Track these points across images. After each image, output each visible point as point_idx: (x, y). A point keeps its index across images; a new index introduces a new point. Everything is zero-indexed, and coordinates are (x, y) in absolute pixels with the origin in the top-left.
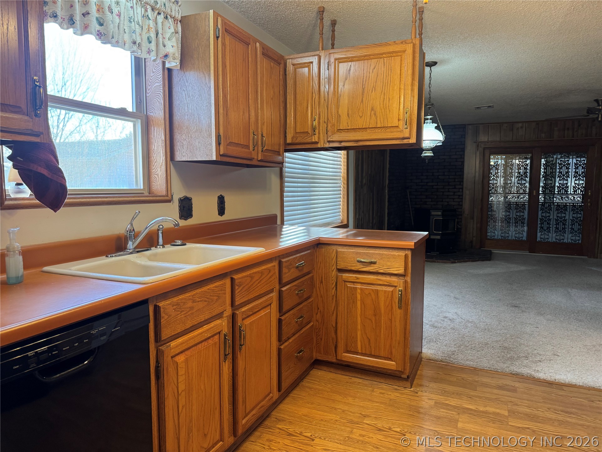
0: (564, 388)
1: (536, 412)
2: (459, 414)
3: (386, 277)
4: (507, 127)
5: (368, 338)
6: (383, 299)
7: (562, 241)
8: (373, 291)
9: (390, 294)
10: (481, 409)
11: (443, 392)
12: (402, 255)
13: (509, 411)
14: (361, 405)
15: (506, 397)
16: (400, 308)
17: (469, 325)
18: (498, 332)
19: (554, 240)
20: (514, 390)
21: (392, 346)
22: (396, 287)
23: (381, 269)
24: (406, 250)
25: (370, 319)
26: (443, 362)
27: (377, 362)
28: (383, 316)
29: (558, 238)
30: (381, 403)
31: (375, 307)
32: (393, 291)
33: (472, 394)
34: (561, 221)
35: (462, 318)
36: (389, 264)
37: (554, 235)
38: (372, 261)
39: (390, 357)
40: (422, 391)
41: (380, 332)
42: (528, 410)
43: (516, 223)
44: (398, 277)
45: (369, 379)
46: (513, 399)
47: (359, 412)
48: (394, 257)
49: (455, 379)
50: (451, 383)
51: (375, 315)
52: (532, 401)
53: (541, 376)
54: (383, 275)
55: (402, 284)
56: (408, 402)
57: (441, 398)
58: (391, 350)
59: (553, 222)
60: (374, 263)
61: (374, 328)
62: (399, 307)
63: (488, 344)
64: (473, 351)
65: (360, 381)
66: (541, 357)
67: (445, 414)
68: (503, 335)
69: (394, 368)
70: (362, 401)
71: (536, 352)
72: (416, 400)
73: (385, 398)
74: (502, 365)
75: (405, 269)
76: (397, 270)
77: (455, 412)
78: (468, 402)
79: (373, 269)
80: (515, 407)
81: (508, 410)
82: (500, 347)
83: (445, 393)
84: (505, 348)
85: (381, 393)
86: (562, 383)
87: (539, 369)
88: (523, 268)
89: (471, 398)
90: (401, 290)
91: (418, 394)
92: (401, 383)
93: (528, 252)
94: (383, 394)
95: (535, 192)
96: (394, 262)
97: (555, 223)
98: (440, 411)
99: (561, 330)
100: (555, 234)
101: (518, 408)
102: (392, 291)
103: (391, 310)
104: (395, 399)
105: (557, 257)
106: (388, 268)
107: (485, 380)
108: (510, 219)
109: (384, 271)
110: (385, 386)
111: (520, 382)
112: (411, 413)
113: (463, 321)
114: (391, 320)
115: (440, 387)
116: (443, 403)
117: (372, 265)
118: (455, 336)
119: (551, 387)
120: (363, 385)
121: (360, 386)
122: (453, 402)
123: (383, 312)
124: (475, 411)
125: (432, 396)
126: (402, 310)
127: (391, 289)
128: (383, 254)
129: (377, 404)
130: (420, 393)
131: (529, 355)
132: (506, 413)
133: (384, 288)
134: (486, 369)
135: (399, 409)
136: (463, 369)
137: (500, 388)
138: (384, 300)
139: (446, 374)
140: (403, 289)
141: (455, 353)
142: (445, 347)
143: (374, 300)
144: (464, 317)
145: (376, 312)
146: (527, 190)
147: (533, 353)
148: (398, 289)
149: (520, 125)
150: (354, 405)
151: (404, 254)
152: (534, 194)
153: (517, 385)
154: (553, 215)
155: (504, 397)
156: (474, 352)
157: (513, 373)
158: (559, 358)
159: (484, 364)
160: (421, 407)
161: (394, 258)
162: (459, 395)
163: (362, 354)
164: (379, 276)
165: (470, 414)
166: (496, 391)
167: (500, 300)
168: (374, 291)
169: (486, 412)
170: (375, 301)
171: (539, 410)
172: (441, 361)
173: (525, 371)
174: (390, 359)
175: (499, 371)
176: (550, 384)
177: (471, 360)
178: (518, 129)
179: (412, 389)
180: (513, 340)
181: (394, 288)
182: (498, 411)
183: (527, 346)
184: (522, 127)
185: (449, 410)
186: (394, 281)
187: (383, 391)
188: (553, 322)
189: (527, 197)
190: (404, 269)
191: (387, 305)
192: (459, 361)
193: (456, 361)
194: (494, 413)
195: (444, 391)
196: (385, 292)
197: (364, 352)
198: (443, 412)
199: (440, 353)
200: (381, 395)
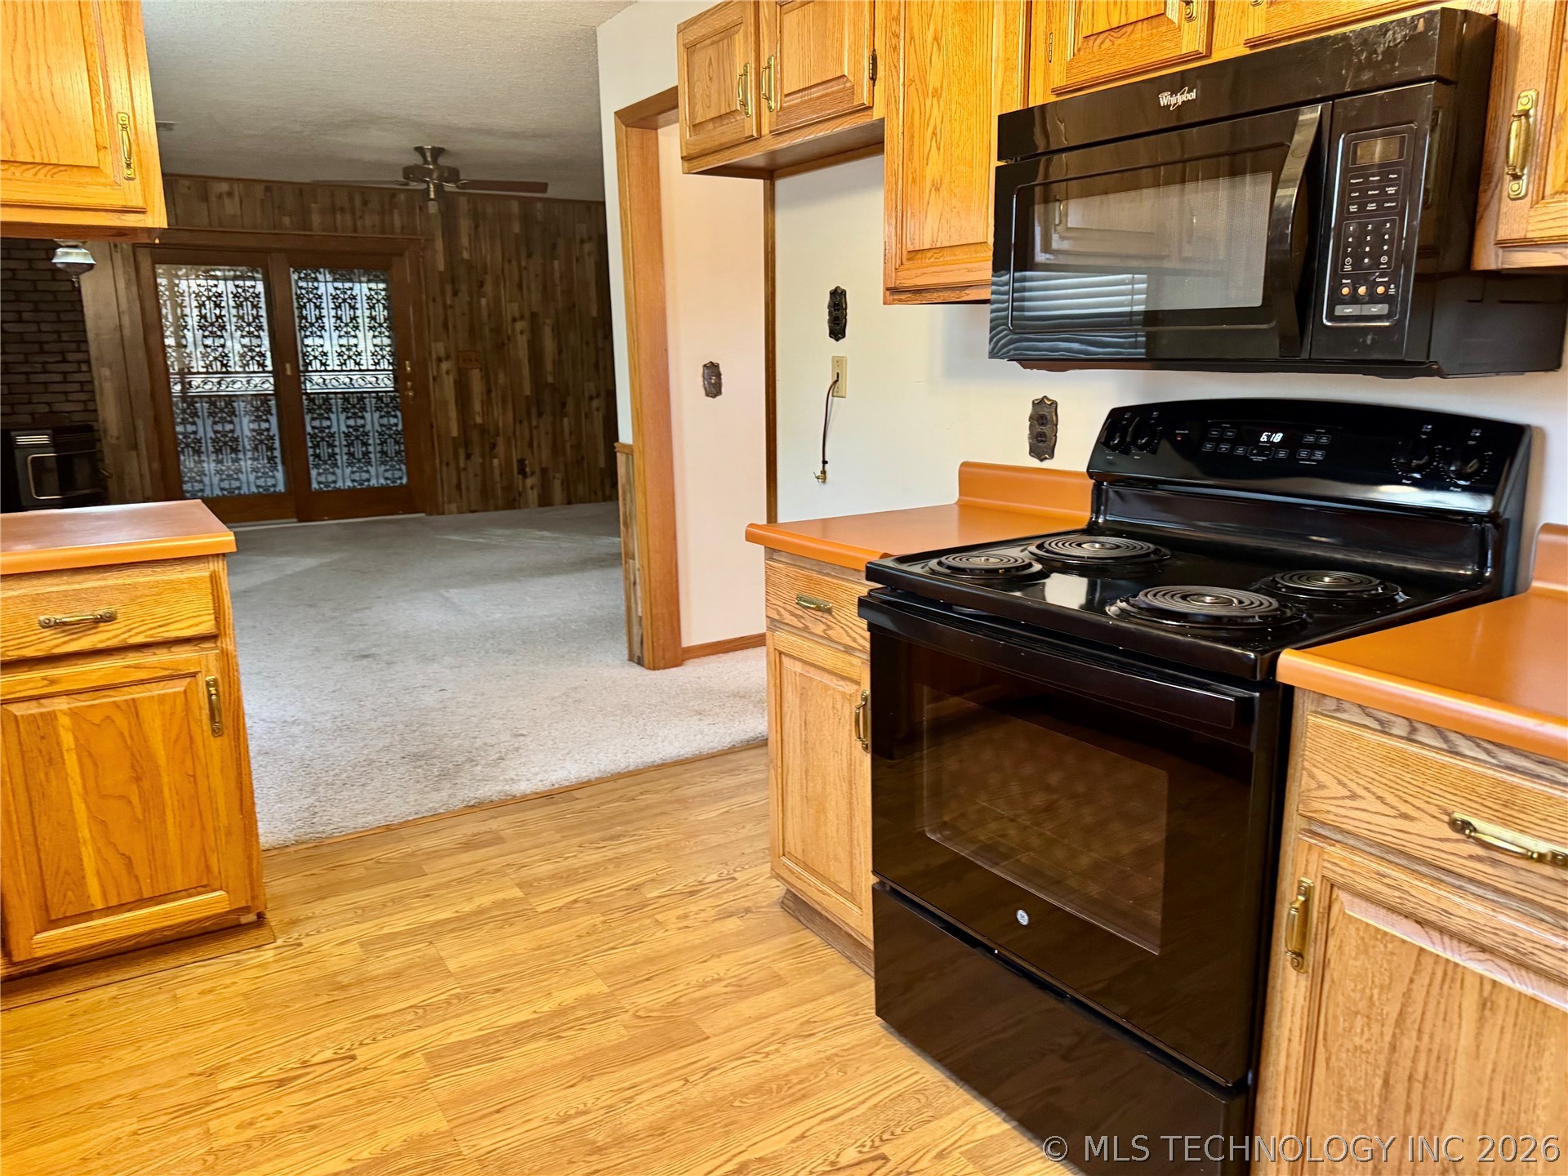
0: (576, 794)
1: (566, 863)
2: (431, 943)
3: (155, 654)
4: (189, 188)
5: (124, 855)
6: (158, 722)
7: (366, 484)
8: (118, 707)
9: (180, 702)
10: (467, 909)
11: (360, 912)
12: (201, 579)
13: (520, 886)
14: (173, 1050)
15: (494, 861)
16: (217, 732)
17: (296, 730)
18: (373, 725)
19: (349, 483)
20: (497, 839)
21: (207, 850)
22: (194, 675)
23: (137, 634)
24: (211, 558)
25: (122, 797)
26: (303, 843)
27: (167, 914)
28: (164, 774)
29: (356, 477)
30: (227, 1016)
31: (133, 755)
32: (188, 691)
33: (423, 885)
34: (357, 436)
35: (264, 720)
36: (161, 611)
37: (348, 471)
38: (101, 612)
39: (205, 882)
40: (307, 935)
41: (164, 821)
42: (551, 867)
43: (218, 451)
44: (196, 645)
45: (139, 973)
46: (510, 859)
47: (186, 1072)
48: (174, 587)
49: (363, 871)
50: (359, 884)
51: (138, 779)
52: (543, 845)
53: (523, 787)
54: (145, 650)
55: (213, 664)
56: (295, 977)
57: (368, 928)
58: (206, 861)
59: (340, 441)
60: (109, 618)
61: (141, 818)
62: (213, 731)
63: (372, 761)
64: (353, 791)
65: (113, 991)
66: (497, 749)
67: (402, 959)
68: (388, 729)
69: (223, 907)
70: (167, 1042)
71: (478, 743)
72: (314, 962)
73: (225, 999)
74: (435, 796)
75: (216, 618)
76: (191, 626)
77: (421, 941)
78: (429, 908)
79: (108, 639)
80: (524, 872)
81: (517, 885)
82: (403, 758)
83: (363, 913)
84: (417, 757)
85: (202, 993)
86: (567, 787)
87: (512, 774)
88: (310, 562)
89: (428, 896)
90: (215, 681)
91: (305, 945)
92: (245, 940)
93: (295, 520)
94: (211, 991)
95: (288, 366)
96: (177, 602)
97: (345, 443)
98: (387, 959)
99: (491, 681)
100: (350, 468)
101: (531, 872)
102: (185, 691)
103: (191, 748)
104: (254, 987)
105: (365, 522)
106: (160, 626)
107: (428, 843)
108: (199, 441)
109: (147, 637)
110: (202, 969)
111: (496, 818)
112: (326, 999)
113: (272, 725)
114: (194, 776)
115: (343, 906)
116: (381, 937)
117: (103, 626)
118: (282, 768)
119: (554, 804)
120: (131, 998)
121: (125, 1004)
122: (400, 923)
123: (162, 760)
124: (457, 919)
125: (342, 933)
126: (225, 737)
127: (179, 687)
128: (134, 586)
129: (219, 1026)
130: (307, 943)
131: (473, 754)
132: (517, 893)
133: (157, 690)
134: (410, 818)
135: (289, 1007)
136: (360, 839)
137: (468, 845)
138: (164, 725)
139: (333, 869)
140: (218, 676)
141: (316, 810)
142: (280, 805)
143: (127, 734)
144: (265, 715)
145: (141, 768)
146: (269, 362)
147: (476, 745)
148: (202, 680)
149: (224, 187)
150: (154, 1062)
151: (207, 574)
152: (289, 372)
153: (493, 825)
154: (339, 423)
155: (490, 861)
156: (357, 792)
157: (472, 803)
158: (529, 739)
159: (400, 807)
160: (336, 974)
161: (176, 590)
162: (398, 902)
163: (109, 910)
164: (130, 655)
165: (452, 931)
166: (465, 857)
167: (317, 649)
168: (124, 707)
169: (481, 911)
170: (131, 737)
171: (567, 858)
172: (298, 843)
173: (490, 790)
174: (207, 888)
175: (441, 811)
176: (548, 796)
177: (366, 813)
178: (220, 196)
179: (279, 942)
180: (417, 734)
181: (188, 680)
182: (500, 896)
183: (456, 736)
184: (230, 194)
185: (405, 945)
186: (187, 661)
187: (207, 985)
188: (464, 670)
189: (271, 380)
190: (213, 617)
191: (173, 737)
192: (341, 824)
193: (332, 827)
194: (497, 905)
195: (358, 908)
196: (162, 699)
197: (114, 902)
198: (395, 957)
199: (280, 824)
200: (210, 997)
